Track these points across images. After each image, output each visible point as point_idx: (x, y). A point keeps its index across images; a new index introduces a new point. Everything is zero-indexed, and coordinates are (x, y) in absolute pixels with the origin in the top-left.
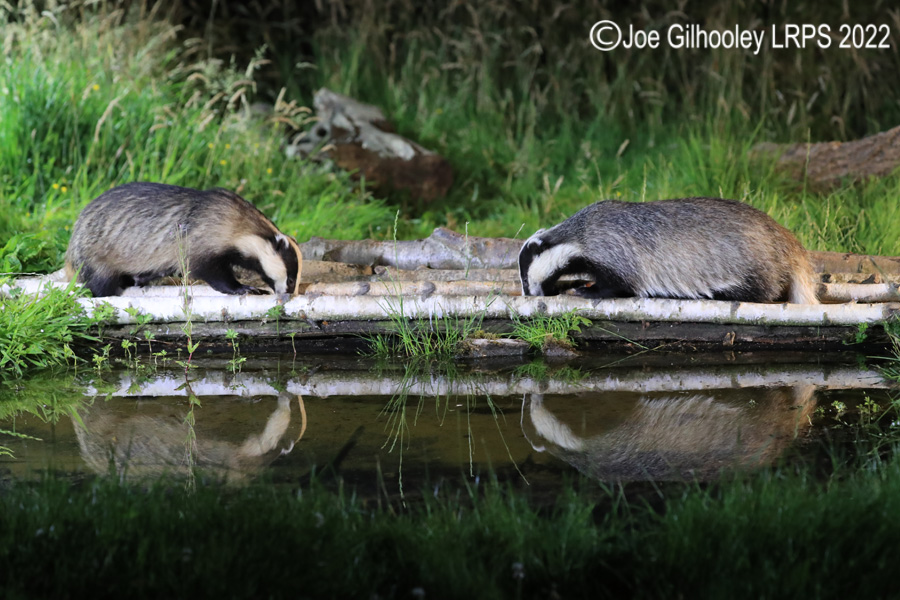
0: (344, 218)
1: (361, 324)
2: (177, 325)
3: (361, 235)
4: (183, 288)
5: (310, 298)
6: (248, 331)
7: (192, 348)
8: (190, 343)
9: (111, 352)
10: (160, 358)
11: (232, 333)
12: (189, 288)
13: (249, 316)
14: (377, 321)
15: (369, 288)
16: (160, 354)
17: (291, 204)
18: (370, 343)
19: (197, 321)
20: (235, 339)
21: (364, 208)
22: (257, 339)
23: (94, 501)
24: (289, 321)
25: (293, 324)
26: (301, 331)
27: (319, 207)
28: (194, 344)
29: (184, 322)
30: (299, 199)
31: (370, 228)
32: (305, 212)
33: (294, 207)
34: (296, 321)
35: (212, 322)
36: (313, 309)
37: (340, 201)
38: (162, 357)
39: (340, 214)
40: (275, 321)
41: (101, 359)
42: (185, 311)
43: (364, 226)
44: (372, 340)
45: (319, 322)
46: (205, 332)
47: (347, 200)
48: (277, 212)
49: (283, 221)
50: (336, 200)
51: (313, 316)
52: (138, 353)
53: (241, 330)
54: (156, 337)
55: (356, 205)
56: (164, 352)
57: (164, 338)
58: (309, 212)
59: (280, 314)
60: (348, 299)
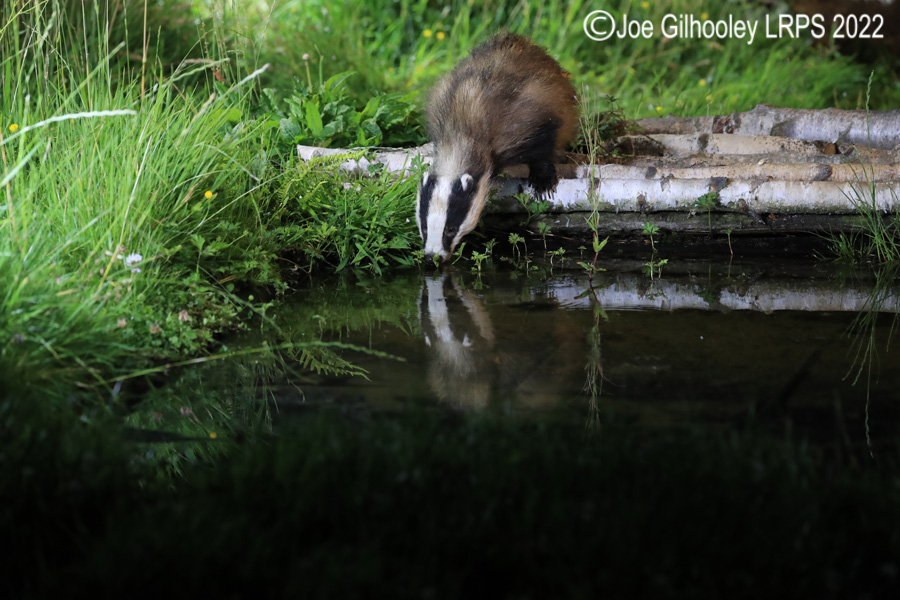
0: (801, 80)
1: (820, 218)
2: (580, 215)
3: (822, 102)
4: (590, 169)
5: (753, 183)
6: (671, 225)
7: (598, 246)
8: (596, 239)
9: (494, 249)
10: (557, 258)
11: (650, 227)
12: (596, 167)
13: (674, 205)
14: (840, 215)
15: (830, 172)
16: (557, 253)
17: (732, 60)
18: (831, 244)
19: (608, 211)
20: (654, 236)
21: (826, 66)
22: (683, 235)
23: (471, 439)
24: (725, 213)
25: (730, 218)
26: (740, 226)
27: (768, 65)
28: (600, 241)
29: (590, 212)
30: (742, 55)
31: (835, 93)
32: (749, 71)
33: (736, 65)
34: (735, 213)
35: (625, 212)
36: (756, 199)
37: (796, 58)
38: (560, 256)
39: (796, 74)
40: (706, 213)
41: (482, 257)
42: (590, 197)
43: (825, 92)
44: (833, 240)
45: (764, 215)
46: (616, 225)
47: (804, 57)
48: (713, 70)
49: (720, 81)
50: (791, 57)
51: (755, 207)
52: (530, 251)
53: (663, 224)
54: (553, 231)
55: (817, 63)
56: (562, 251)
57: (564, 232)
58: (755, 71)
59: (714, 203)
60: (803, 186)
